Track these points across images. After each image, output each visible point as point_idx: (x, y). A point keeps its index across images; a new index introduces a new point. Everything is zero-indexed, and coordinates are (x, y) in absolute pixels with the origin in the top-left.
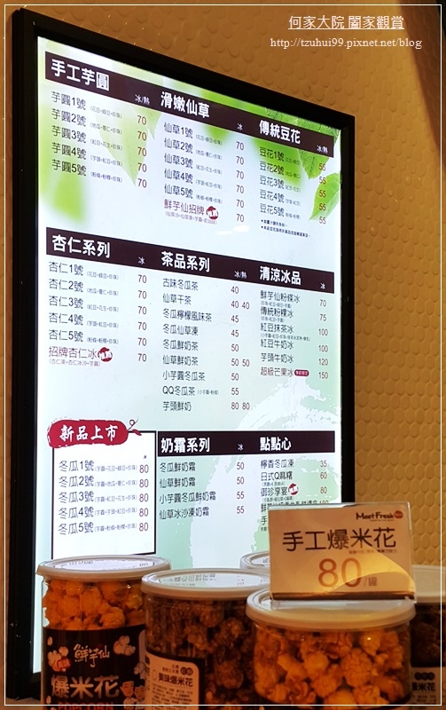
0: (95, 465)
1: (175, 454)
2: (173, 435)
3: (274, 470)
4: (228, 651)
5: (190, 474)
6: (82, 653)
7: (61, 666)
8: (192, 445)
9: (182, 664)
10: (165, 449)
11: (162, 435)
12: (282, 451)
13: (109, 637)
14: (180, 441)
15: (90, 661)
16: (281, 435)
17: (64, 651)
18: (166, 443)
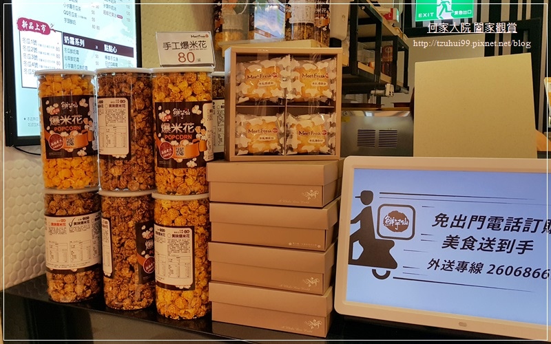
0: (38, 43)
1: (70, 45)
2: (69, 35)
3: (110, 61)
4: (139, 94)
5: (76, 56)
6: (65, 105)
7: (54, 112)
8: (77, 42)
9: (120, 99)
10: (66, 42)
11: (65, 34)
12: (113, 53)
13: (78, 98)
14: (72, 39)
15: (70, 109)
16: (113, 45)
17: (56, 105)
18: (66, 38)
